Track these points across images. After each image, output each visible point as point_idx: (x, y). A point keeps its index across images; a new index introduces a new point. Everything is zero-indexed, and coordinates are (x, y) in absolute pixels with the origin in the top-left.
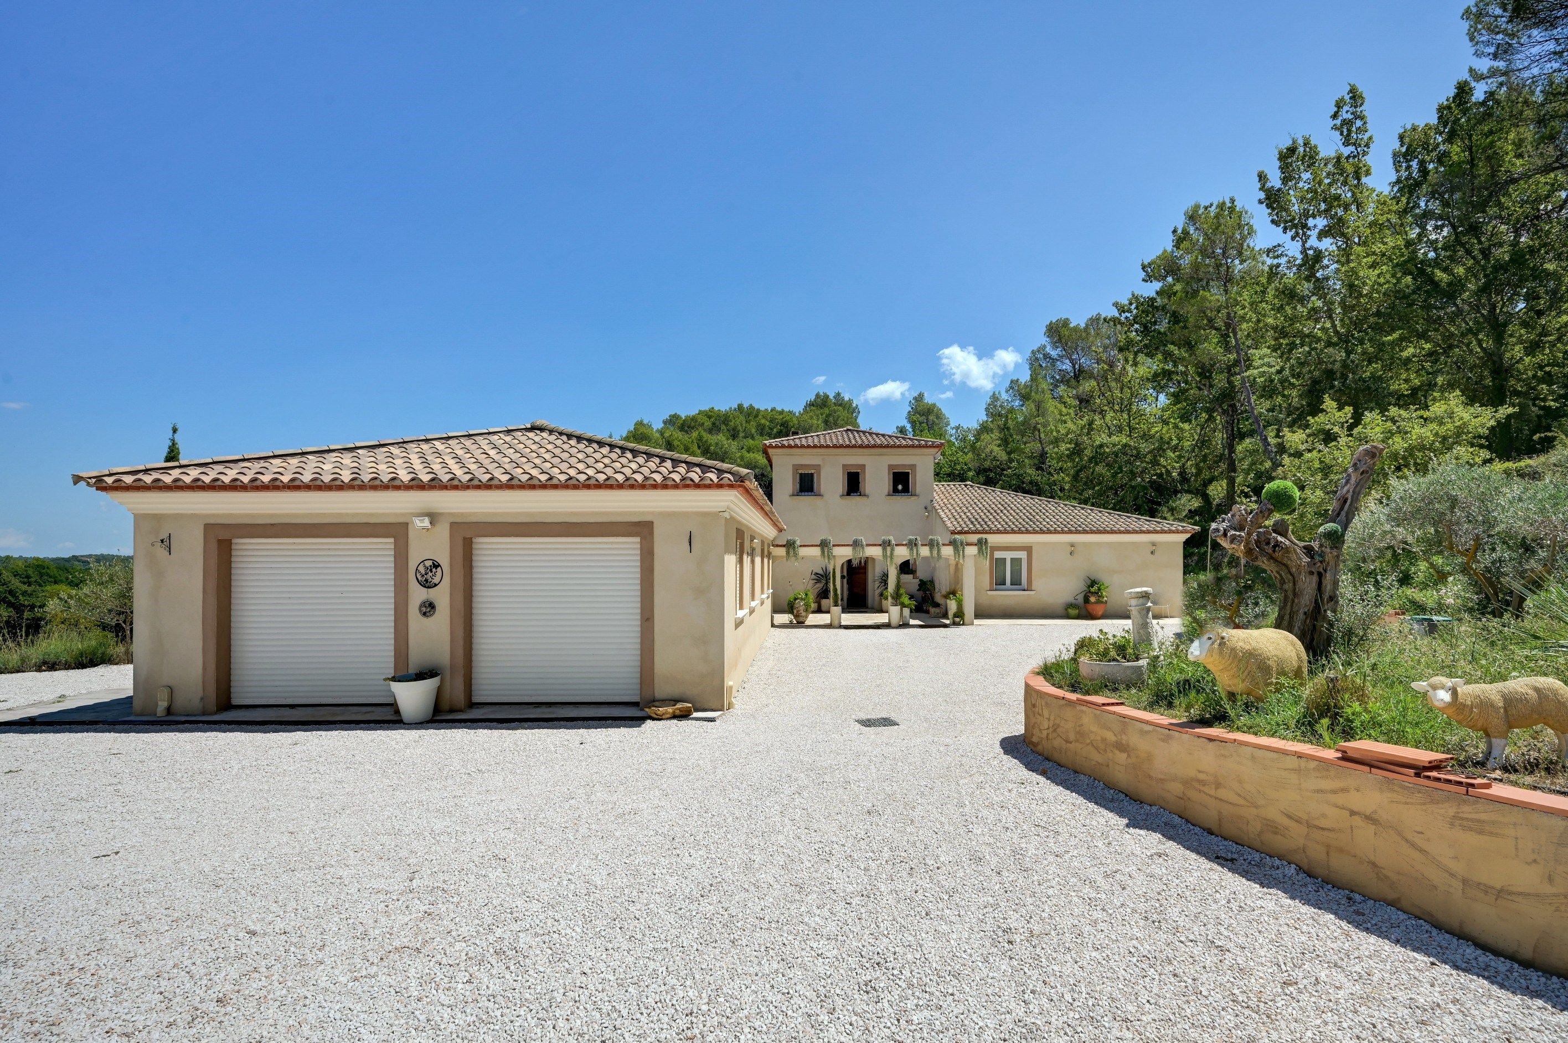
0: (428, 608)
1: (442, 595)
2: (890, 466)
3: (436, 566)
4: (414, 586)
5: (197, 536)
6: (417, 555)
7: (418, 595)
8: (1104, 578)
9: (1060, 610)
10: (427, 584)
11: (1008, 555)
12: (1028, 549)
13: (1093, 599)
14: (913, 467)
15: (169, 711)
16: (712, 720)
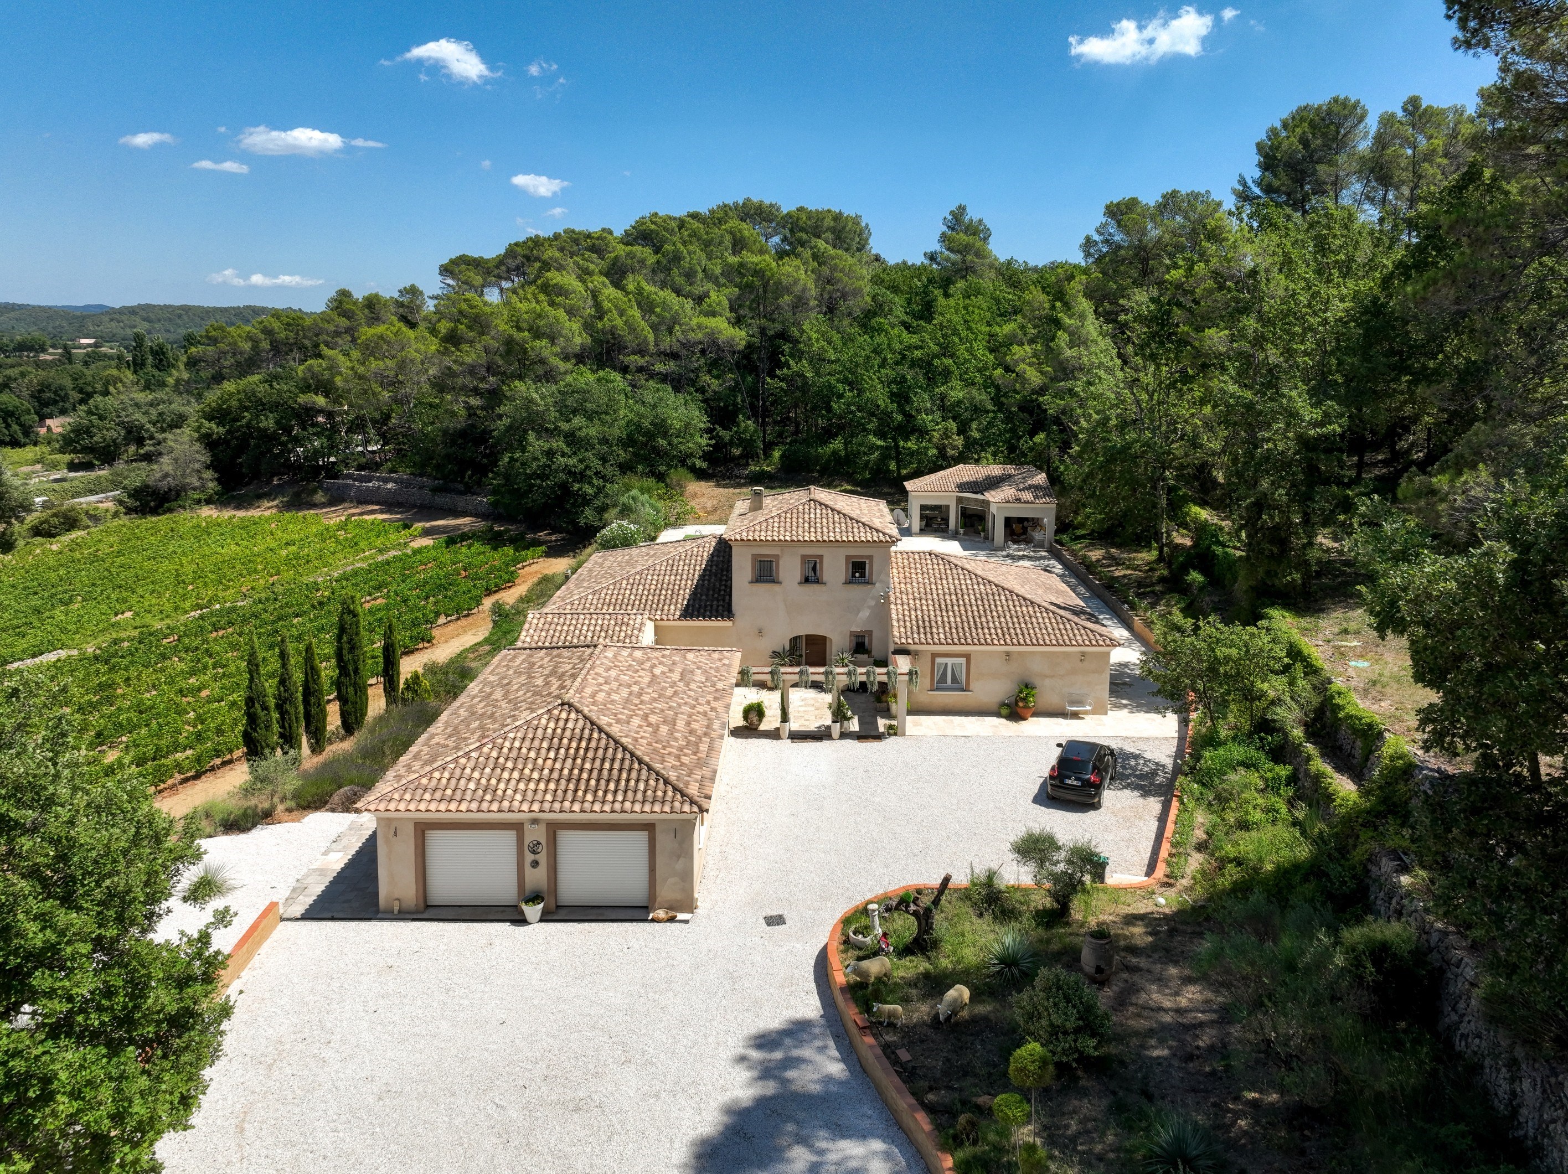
0: (535, 864)
1: (542, 858)
2: (848, 558)
3: (539, 843)
4: (527, 852)
5: (411, 828)
6: (528, 839)
7: (529, 857)
8: (1037, 681)
9: (994, 707)
10: (534, 852)
11: (950, 661)
12: (967, 656)
13: (1021, 704)
14: (870, 557)
15: (400, 912)
16: (686, 922)
